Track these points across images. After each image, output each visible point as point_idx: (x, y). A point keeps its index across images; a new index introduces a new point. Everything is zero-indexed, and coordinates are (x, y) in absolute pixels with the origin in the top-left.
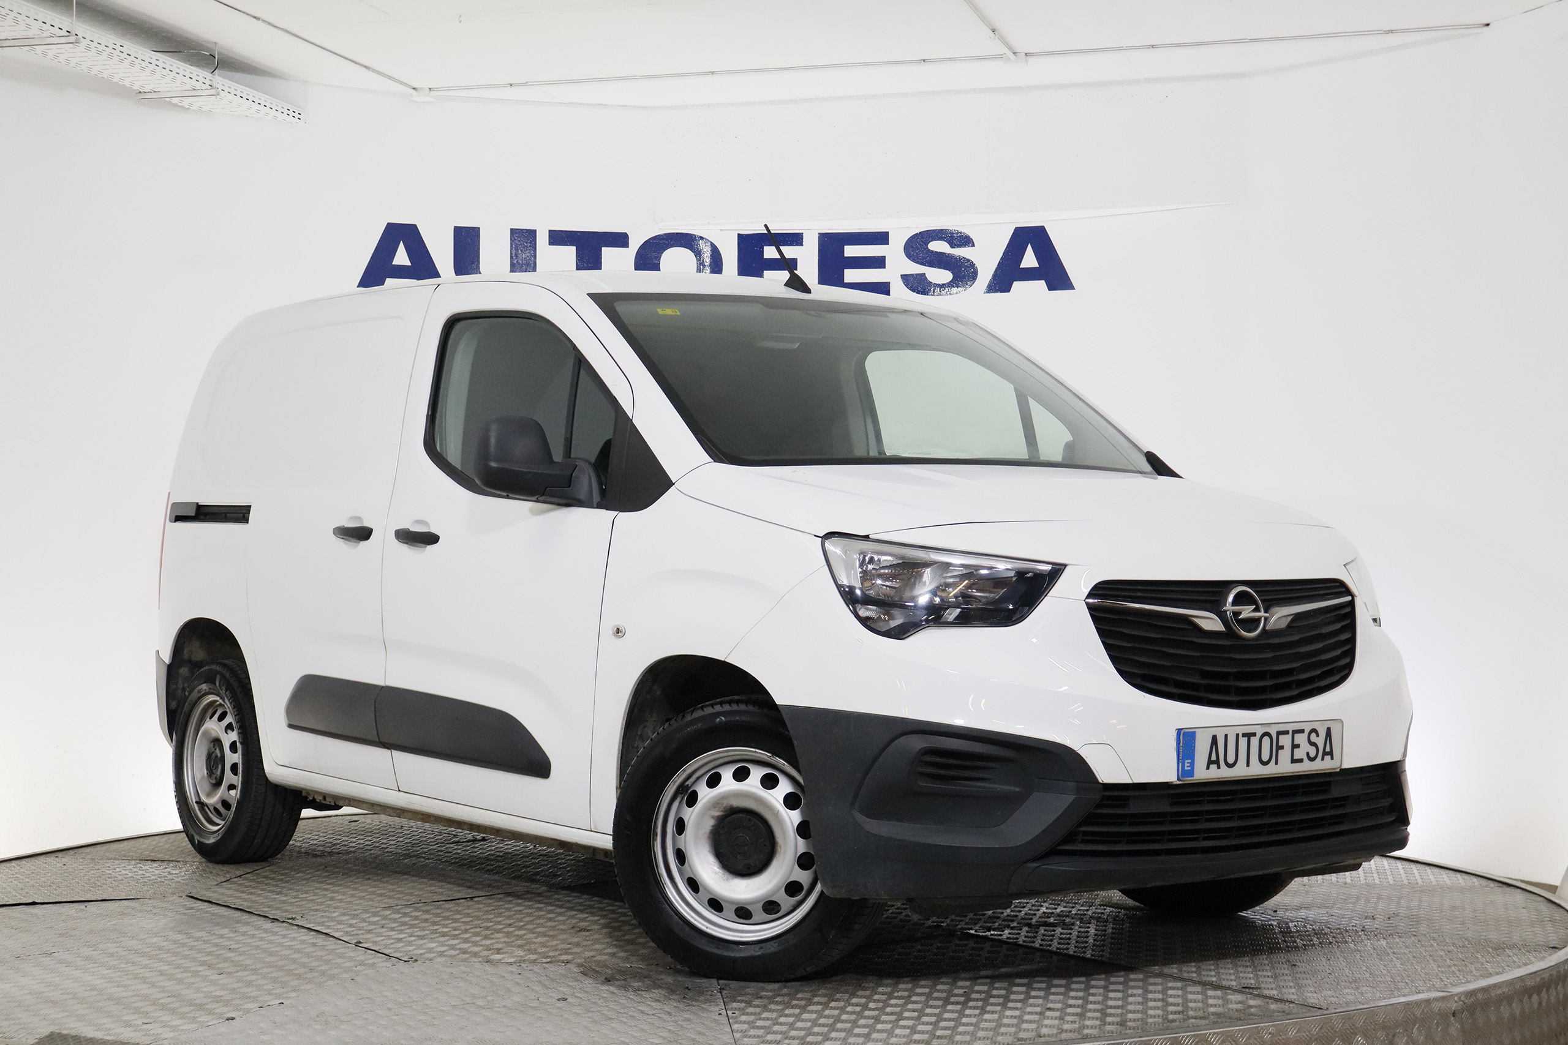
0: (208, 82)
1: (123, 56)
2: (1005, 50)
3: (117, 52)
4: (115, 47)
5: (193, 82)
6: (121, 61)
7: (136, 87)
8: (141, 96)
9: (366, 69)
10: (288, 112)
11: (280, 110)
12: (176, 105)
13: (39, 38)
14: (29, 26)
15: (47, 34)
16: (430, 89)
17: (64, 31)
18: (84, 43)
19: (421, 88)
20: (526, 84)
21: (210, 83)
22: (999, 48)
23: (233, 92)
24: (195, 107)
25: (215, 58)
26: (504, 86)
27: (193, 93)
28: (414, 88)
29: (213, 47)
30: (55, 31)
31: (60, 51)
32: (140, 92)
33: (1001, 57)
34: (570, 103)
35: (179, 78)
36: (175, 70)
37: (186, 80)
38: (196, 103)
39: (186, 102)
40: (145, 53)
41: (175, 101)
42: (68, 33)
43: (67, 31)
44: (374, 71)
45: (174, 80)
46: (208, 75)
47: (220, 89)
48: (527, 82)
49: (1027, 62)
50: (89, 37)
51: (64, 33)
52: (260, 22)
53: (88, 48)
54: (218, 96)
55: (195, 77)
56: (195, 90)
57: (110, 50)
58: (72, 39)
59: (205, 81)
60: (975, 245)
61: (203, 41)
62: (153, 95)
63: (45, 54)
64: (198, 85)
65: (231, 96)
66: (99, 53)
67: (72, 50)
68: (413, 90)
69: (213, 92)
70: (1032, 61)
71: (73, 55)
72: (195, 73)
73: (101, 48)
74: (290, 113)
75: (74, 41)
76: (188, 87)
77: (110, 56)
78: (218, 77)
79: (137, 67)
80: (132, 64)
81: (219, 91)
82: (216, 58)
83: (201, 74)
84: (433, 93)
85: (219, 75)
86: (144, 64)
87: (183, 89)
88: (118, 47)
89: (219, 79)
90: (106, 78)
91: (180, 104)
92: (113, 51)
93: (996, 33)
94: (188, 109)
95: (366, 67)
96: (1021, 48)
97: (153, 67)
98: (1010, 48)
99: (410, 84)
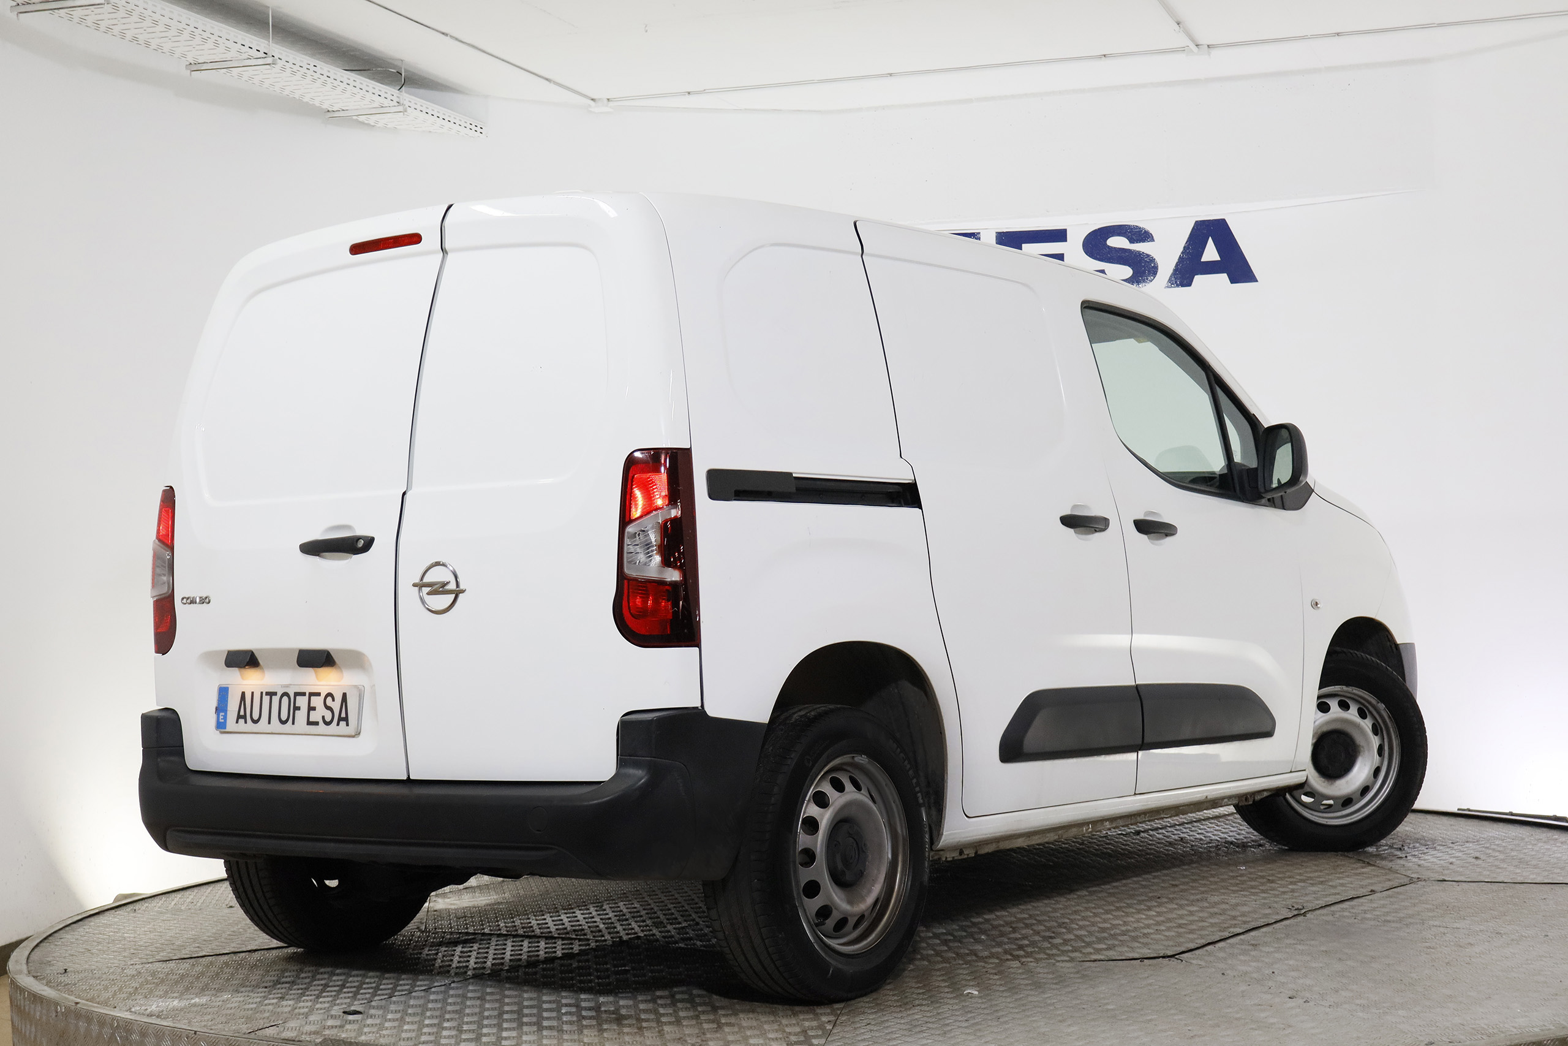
0: (395, 99)
1: (316, 76)
2: (1187, 42)
3: (311, 72)
4: (308, 67)
5: (381, 99)
6: (314, 80)
7: (326, 106)
8: (329, 115)
9: (547, 82)
10: (471, 127)
11: (463, 124)
12: (363, 123)
13: (236, 60)
14: (228, 49)
15: (245, 56)
16: (608, 99)
17: (262, 52)
18: (280, 63)
19: (600, 99)
20: (704, 92)
21: (398, 100)
22: (1183, 41)
23: (419, 108)
24: (380, 125)
25: (401, 74)
26: (683, 94)
27: (381, 110)
28: (592, 100)
29: (398, 63)
30: (253, 53)
31: (256, 73)
32: (328, 111)
33: (1182, 50)
34: (746, 109)
35: (369, 96)
36: (365, 88)
37: (376, 97)
38: (383, 120)
39: (372, 120)
40: (337, 72)
41: (361, 118)
42: (265, 55)
43: (265, 53)
44: (556, 83)
45: (363, 98)
46: (395, 91)
47: (407, 106)
48: (705, 90)
49: (1209, 54)
50: (284, 59)
51: (261, 54)
52: (448, 38)
53: (283, 69)
54: (405, 113)
55: (383, 95)
56: (382, 107)
57: (304, 70)
58: (269, 60)
59: (392, 98)
60: (1155, 240)
61: (393, 59)
62: (341, 114)
63: (240, 76)
64: (386, 103)
65: (417, 113)
66: (294, 73)
67: (269, 71)
68: (592, 101)
69: (401, 108)
70: (1214, 52)
71: (267, 76)
72: (383, 90)
73: (296, 68)
74: (473, 127)
75: (271, 62)
76: (376, 105)
77: (304, 76)
78: (405, 94)
79: (329, 86)
80: (324, 84)
81: (406, 108)
82: (403, 75)
83: (389, 91)
84: (611, 104)
85: (406, 92)
86: (336, 83)
87: (371, 106)
88: (311, 67)
89: (407, 96)
90: (298, 98)
91: (366, 122)
92: (307, 71)
93: (1181, 26)
94: (373, 126)
95: (547, 79)
96: (1204, 41)
97: (344, 85)
98: (1193, 40)
99: (589, 95)
